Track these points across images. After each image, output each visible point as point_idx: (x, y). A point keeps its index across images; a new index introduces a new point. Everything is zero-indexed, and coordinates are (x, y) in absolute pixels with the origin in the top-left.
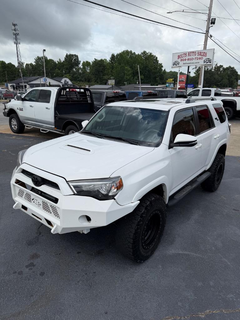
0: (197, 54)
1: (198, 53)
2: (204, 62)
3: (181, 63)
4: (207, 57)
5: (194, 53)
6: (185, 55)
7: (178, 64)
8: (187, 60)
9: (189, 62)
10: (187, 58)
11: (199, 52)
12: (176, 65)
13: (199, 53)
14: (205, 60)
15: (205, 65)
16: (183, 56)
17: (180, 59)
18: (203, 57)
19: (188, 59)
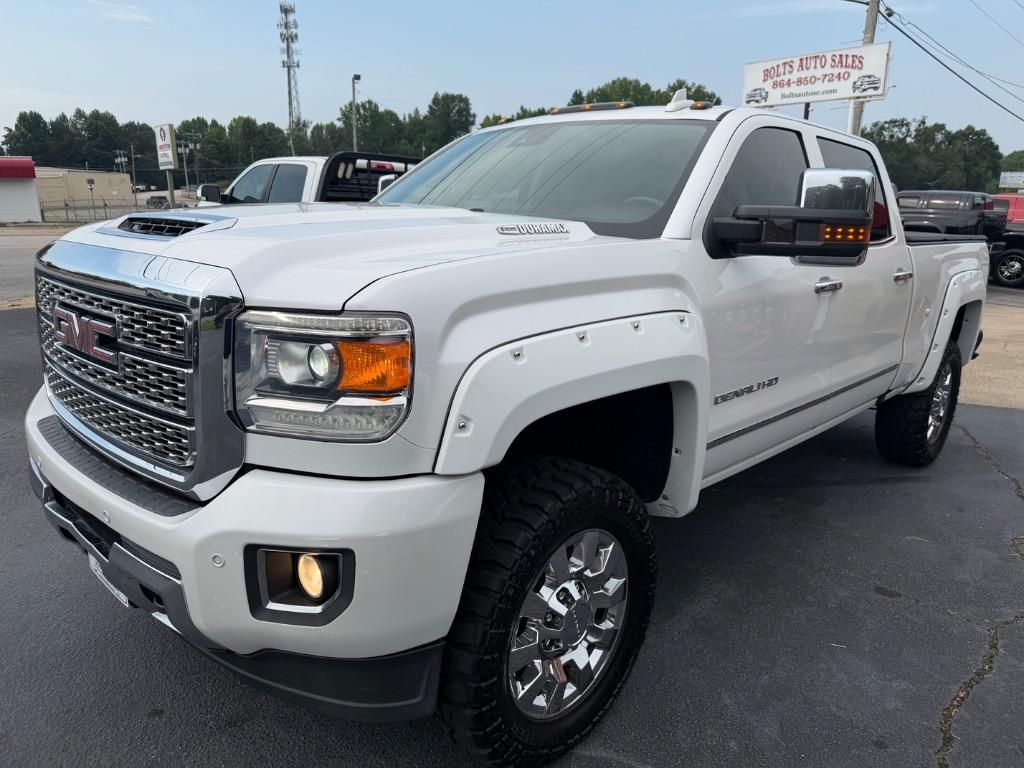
0: (829, 62)
1: (834, 60)
2: (855, 88)
3: (775, 96)
5: (818, 61)
6: (788, 67)
7: (765, 99)
8: (794, 86)
9: (802, 89)
10: (795, 76)
11: (837, 54)
12: (757, 101)
13: (837, 60)
14: (858, 84)
15: (858, 98)
16: (781, 70)
17: (770, 82)
18: (850, 70)
19: (800, 82)
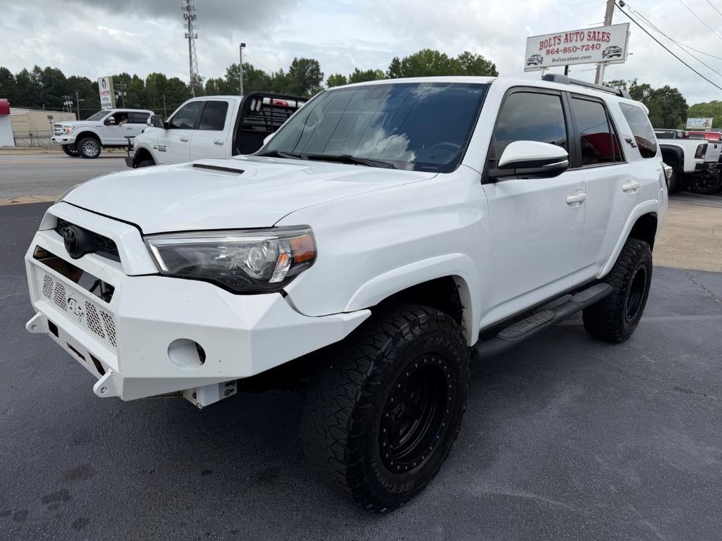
0: (586, 36)
1: (589, 36)
2: (604, 55)
3: (548, 60)
4: (611, 44)
5: (579, 36)
6: (557, 40)
7: (541, 62)
8: (561, 53)
9: (567, 55)
10: (561, 47)
11: (592, 31)
12: (535, 64)
13: (592, 35)
14: (607, 52)
15: (606, 61)
16: (552, 42)
17: (544, 50)
18: (600, 42)
19: (565, 50)
